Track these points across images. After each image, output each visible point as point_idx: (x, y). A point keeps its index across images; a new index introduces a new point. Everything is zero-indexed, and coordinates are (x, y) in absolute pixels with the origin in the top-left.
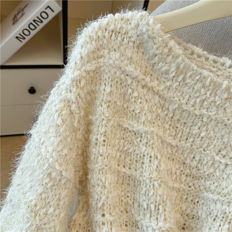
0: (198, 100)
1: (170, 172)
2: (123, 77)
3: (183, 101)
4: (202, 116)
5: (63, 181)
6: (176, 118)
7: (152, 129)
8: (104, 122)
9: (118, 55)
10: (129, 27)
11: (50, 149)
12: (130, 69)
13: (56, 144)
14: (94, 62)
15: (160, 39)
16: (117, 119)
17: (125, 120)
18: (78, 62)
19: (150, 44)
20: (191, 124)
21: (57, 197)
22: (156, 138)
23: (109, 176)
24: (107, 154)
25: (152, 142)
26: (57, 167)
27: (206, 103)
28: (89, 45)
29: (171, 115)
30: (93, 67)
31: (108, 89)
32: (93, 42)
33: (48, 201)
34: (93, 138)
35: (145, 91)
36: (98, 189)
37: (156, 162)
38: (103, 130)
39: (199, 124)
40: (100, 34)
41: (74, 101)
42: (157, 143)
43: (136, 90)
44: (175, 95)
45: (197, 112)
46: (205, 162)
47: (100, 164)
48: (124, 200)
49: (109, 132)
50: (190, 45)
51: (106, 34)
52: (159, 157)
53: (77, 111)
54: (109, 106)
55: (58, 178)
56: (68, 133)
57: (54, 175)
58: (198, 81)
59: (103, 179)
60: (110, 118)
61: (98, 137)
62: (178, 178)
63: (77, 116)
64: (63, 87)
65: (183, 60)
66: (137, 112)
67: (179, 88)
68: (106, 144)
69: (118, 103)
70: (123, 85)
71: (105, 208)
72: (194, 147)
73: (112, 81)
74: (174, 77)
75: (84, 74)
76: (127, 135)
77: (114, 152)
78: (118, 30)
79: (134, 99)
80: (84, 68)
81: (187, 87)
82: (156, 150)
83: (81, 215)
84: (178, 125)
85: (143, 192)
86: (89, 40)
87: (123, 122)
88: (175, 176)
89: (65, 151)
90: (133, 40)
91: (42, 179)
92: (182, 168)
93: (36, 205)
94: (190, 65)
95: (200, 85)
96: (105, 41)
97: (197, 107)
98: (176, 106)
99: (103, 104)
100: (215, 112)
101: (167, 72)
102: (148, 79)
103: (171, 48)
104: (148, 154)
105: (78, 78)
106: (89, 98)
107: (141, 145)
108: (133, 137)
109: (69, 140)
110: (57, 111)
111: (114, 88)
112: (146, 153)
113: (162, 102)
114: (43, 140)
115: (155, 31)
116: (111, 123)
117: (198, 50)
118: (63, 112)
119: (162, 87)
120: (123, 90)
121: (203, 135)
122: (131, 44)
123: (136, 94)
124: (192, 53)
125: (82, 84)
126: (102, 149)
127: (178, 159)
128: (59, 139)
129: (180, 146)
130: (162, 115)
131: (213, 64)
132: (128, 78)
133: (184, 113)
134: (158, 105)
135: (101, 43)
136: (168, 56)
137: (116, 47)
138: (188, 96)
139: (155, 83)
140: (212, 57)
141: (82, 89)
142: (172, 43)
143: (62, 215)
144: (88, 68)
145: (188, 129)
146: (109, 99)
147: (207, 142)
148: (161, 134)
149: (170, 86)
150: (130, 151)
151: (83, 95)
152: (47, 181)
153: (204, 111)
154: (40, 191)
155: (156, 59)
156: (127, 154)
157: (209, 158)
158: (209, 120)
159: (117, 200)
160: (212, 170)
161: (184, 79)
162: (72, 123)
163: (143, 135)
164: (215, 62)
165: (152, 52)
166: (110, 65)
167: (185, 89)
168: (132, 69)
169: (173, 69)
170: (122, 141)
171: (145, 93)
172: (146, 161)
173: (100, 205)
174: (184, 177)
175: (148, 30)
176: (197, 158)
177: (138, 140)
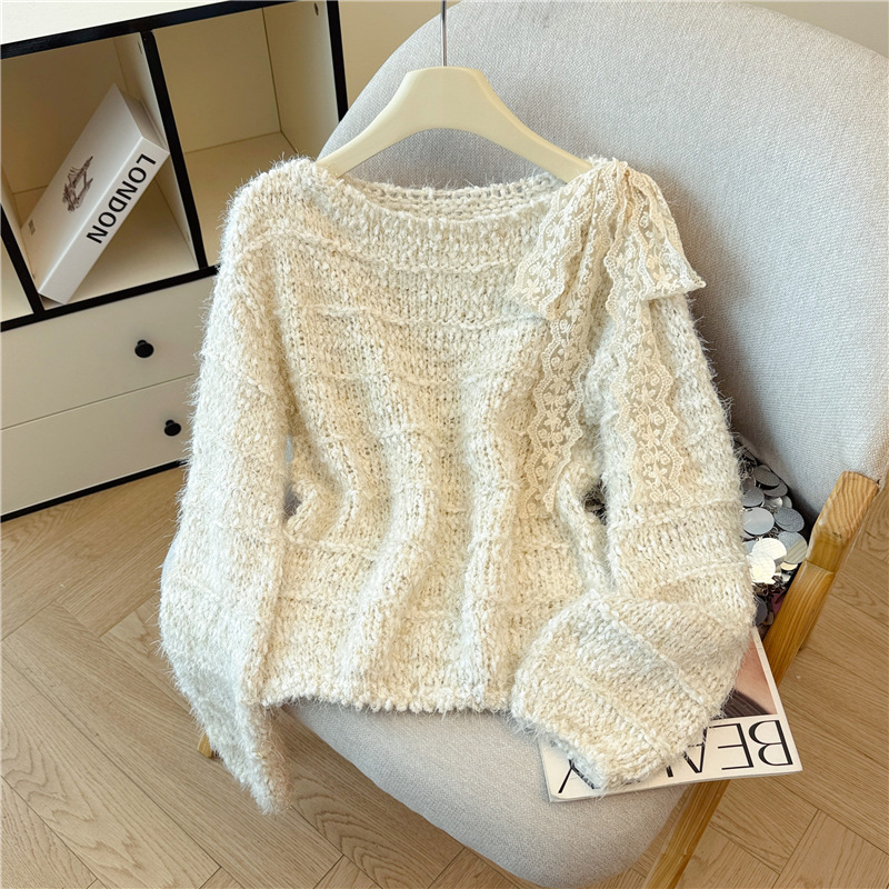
0: (409, 253)
1: (408, 365)
2: (301, 247)
3: (392, 260)
4: (422, 272)
5: (263, 400)
6: (392, 286)
7: (362, 308)
8: (295, 312)
9: (287, 221)
10: (290, 183)
11: (235, 363)
12: (307, 234)
13: (240, 353)
14: (258, 238)
15: (333, 188)
16: (312, 306)
17: (322, 305)
18: (237, 243)
19: (323, 197)
20: (414, 289)
21: (261, 420)
22: (371, 320)
23: (321, 384)
24: (311, 357)
25: (367, 325)
26: (251, 381)
27: (420, 254)
28: (246, 219)
29: (385, 284)
30: (259, 245)
31: (287, 269)
32: (252, 214)
33: (250, 427)
34: (286, 339)
35: (337, 259)
36: (312, 404)
37: (381, 351)
38: (296, 324)
39: (424, 286)
40: (257, 202)
41: (247, 293)
42: (375, 327)
43: (325, 260)
44: (379, 255)
45: (415, 270)
46: (451, 338)
47: (305, 370)
48: (356, 420)
49: (305, 324)
50: (376, 183)
51: (265, 200)
52: (383, 344)
53: (255, 307)
54: (294, 290)
55: (255, 396)
56: (251, 338)
57: (248, 392)
58: (399, 227)
59: (315, 390)
60: (300, 305)
61: (293, 334)
62: (425, 372)
63: (256, 314)
64: (228, 279)
65: (370, 207)
66: (335, 289)
67: (380, 244)
68: (305, 342)
69: (306, 284)
70: (306, 258)
71: (328, 426)
72: (430, 320)
73: (289, 256)
74: (369, 230)
75: (249, 256)
76: (333, 326)
77: (321, 353)
78: (278, 191)
79: (325, 273)
80: (246, 249)
81: (390, 241)
82: (377, 336)
83: (303, 457)
84: (400, 296)
85: (373, 395)
86: (245, 213)
87: (321, 308)
88: (418, 370)
89: (255, 361)
90: (299, 198)
91: (236, 402)
92: (425, 357)
93: (236, 436)
94: (381, 211)
95: (403, 232)
96: (266, 208)
97: (412, 262)
98: (386, 269)
99: (286, 288)
100: (436, 264)
101: (357, 227)
102: (336, 242)
103: (349, 196)
104: (366, 344)
105: (242, 263)
106: (265, 287)
107: (354, 334)
108: (342, 327)
109: (255, 346)
110: (230, 312)
111: (294, 265)
112: (363, 342)
113: (366, 269)
114: (222, 354)
115: (323, 181)
116: (304, 313)
117: (388, 187)
118: (239, 311)
119: (359, 249)
120: (307, 265)
121: (434, 299)
122: (299, 204)
123: (326, 266)
124: (383, 194)
125: (251, 270)
126: (301, 350)
127: (416, 345)
128: (242, 346)
129: (411, 325)
130: (373, 287)
131: (414, 200)
132: (308, 247)
133: (400, 276)
134: (363, 274)
135: (261, 212)
136: (350, 206)
137: (281, 212)
138: (395, 252)
139: (347, 246)
140: (408, 191)
141: (252, 276)
142: (349, 189)
143: (274, 442)
144: (253, 248)
145: (414, 298)
146: (292, 280)
147: (444, 307)
148: (378, 312)
149: (369, 244)
150: (343, 347)
151: (257, 285)
152: (242, 401)
153: (423, 266)
154: (236, 417)
155: (337, 214)
156: (340, 352)
157: (454, 330)
158: (434, 276)
159: (345, 419)
160: (464, 346)
161: (382, 231)
162: (254, 324)
163: (353, 320)
164: (416, 197)
165: (328, 206)
166: (281, 236)
167: (389, 243)
168: (309, 235)
169: (362, 221)
170: (328, 337)
171: (338, 261)
172: (367, 352)
173: (319, 424)
174: (432, 370)
175: (314, 182)
176: (440, 335)
177: (349, 328)
